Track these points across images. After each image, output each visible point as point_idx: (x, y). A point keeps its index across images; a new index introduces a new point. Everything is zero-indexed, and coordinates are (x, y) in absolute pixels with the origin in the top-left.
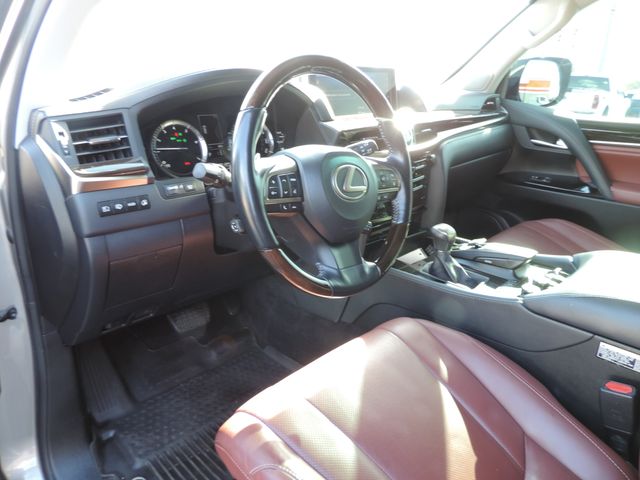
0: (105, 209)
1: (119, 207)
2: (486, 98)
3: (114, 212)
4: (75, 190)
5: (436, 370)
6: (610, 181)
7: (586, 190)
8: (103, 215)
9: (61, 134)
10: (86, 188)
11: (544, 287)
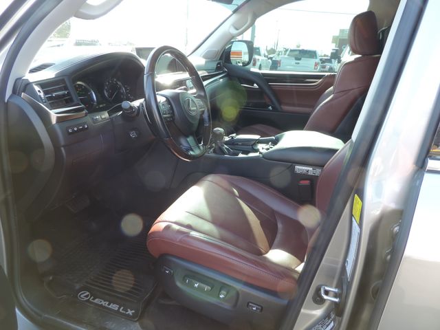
0: (70, 131)
1: (76, 129)
2: (217, 63)
3: (74, 132)
4: (54, 121)
5: (233, 193)
6: (280, 103)
7: (270, 108)
8: (70, 134)
9: (39, 91)
10: (59, 120)
11: (268, 149)
